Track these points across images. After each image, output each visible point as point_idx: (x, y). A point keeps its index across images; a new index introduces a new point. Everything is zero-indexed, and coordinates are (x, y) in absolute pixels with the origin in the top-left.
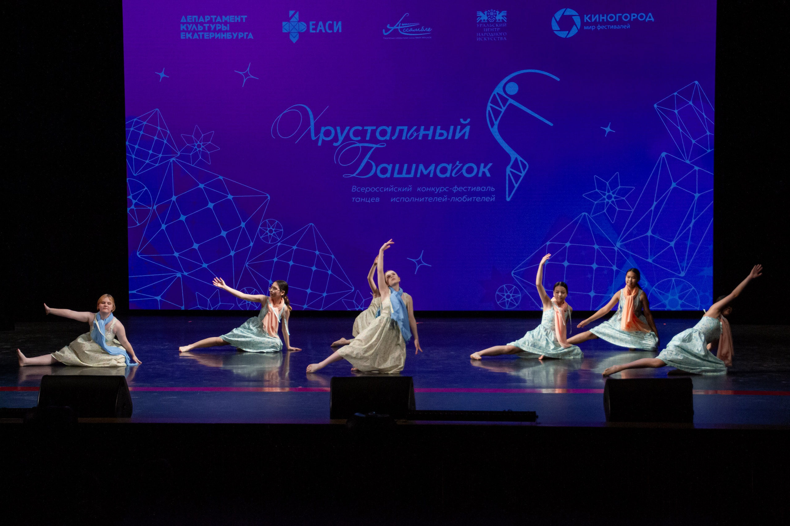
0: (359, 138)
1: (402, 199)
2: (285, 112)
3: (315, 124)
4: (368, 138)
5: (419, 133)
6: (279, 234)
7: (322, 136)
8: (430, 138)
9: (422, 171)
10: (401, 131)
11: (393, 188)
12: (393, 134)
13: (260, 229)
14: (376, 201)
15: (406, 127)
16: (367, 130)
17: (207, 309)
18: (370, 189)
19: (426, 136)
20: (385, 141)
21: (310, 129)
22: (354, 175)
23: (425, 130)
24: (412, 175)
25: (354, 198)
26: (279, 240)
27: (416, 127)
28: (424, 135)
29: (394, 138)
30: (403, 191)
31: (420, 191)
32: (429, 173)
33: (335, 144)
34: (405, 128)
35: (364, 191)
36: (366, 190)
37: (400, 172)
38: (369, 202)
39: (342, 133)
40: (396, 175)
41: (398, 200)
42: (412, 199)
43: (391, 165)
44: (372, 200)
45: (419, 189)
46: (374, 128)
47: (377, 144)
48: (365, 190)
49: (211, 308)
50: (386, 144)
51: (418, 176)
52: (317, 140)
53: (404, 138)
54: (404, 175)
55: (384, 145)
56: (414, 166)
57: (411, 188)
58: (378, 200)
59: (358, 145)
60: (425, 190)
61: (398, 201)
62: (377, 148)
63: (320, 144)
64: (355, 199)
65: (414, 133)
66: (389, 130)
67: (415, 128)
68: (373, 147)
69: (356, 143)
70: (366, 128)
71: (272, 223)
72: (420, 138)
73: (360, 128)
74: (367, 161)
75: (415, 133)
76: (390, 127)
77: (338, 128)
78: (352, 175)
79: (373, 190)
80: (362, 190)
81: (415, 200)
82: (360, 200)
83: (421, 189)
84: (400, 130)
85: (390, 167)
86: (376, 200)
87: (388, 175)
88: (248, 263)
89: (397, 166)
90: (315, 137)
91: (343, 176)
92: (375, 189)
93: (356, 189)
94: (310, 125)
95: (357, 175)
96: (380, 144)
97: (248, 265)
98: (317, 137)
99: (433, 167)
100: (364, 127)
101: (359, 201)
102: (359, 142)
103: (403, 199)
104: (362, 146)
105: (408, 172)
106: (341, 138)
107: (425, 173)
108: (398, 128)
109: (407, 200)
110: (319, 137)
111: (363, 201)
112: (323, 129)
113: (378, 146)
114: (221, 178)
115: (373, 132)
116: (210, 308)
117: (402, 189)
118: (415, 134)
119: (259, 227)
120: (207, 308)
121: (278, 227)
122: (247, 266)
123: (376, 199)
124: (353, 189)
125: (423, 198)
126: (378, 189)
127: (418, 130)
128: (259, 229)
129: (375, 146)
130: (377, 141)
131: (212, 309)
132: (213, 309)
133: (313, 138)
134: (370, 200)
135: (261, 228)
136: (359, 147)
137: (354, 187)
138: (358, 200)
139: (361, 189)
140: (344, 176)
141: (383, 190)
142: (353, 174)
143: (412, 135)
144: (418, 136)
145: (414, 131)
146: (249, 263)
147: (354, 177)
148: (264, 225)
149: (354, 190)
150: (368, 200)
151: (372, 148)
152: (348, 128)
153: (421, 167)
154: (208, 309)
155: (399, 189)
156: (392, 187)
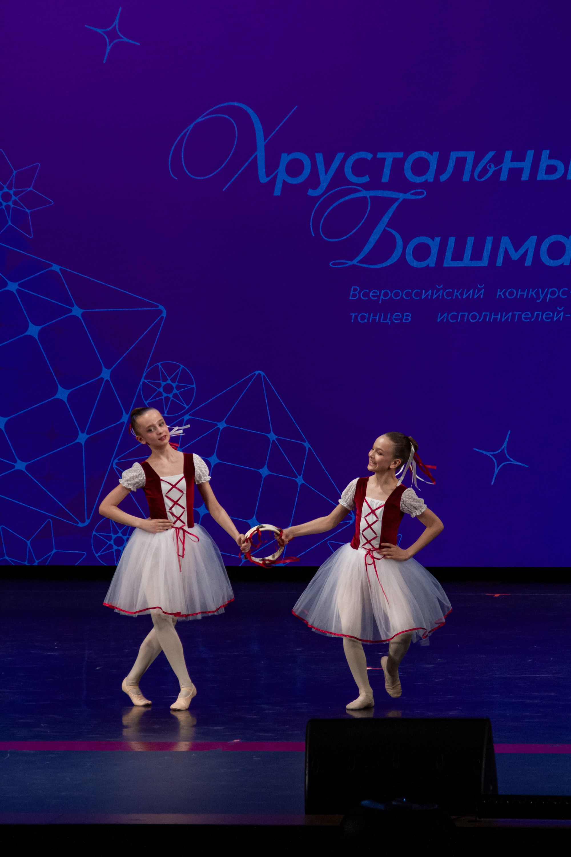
0: (366, 179)
1: (463, 316)
2: (199, 120)
3: (267, 147)
4: (385, 178)
5: (500, 166)
6: (187, 395)
7: (282, 175)
8: (525, 177)
9: (506, 252)
10: (461, 162)
11: (441, 291)
12: (441, 168)
13: (144, 382)
14: (404, 321)
15: (470, 152)
16: (383, 160)
17: (26, 563)
18: (391, 295)
19: (516, 173)
20: (425, 185)
21: (256, 157)
22: (355, 262)
23: (513, 160)
24: (484, 262)
25: (354, 315)
26: (187, 407)
27: (495, 152)
28: (511, 170)
29: (443, 178)
30: (464, 297)
31: (503, 297)
32: (524, 256)
33: (311, 193)
34: (470, 156)
35: (376, 298)
36: (382, 297)
37: (458, 255)
38: (388, 323)
39: (327, 168)
40: (448, 262)
41: (454, 317)
42: (486, 316)
43: (438, 240)
44: (396, 319)
45: (499, 293)
46: (400, 155)
47: (405, 192)
48: (379, 297)
49: (35, 562)
50: (426, 191)
51: (499, 263)
52: (273, 182)
53: (466, 178)
54: (467, 262)
55: (421, 193)
56: (489, 241)
57: (483, 291)
58: (407, 317)
59: (364, 193)
60: (515, 295)
61: (455, 321)
62: (405, 200)
63: (278, 191)
64: (356, 317)
65: (490, 166)
66: (433, 159)
67: (491, 154)
68: (398, 199)
69: (360, 191)
70: (380, 155)
71: (170, 369)
72: (504, 177)
73: (368, 156)
74: (385, 230)
75: (493, 166)
76: (436, 155)
77: (319, 157)
78: (350, 263)
79: (397, 294)
80: (373, 296)
81: (491, 317)
82: (368, 317)
83: (504, 294)
84: (458, 159)
85: (434, 244)
86: (405, 317)
87: (431, 261)
88: (116, 461)
89: (452, 241)
90: (268, 176)
91: (330, 264)
92: (402, 294)
93: (359, 293)
94: (255, 149)
95: (361, 262)
96: (412, 192)
97: (117, 464)
98: (272, 176)
99: (531, 242)
100: (376, 154)
101: (366, 321)
102: (366, 186)
103: (465, 315)
104: (370, 197)
105: (477, 255)
106: (325, 179)
107: (515, 256)
108: (454, 155)
109: (474, 317)
110: (276, 177)
111: (374, 320)
112: (285, 159)
113: (408, 196)
114: (56, 268)
115: (398, 164)
116: (31, 561)
117: (462, 294)
118: (492, 169)
119: (143, 380)
120: (25, 561)
121: (185, 378)
122: (115, 467)
123: (403, 316)
124: (352, 293)
125: (510, 314)
126: (408, 294)
127: (498, 160)
128: (141, 383)
129: (401, 196)
130: (407, 186)
131: (36, 564)
132: (38, 563)
133: (263, 179)
134: (391, 319)
135: (146, 381)
136: (365, 198)
137: (355, 290)
138: (363, 318)
139: (371, 294)
140: (333, 264)
141: (418, 294)
142: (351, 260)
143: (484, 171)
144: (498, 173)
145: (490, 161)
146: (118, 460)
147: (354, 265)
148: (154, 375)
149: (354, 295)
150: (385, 318)
151: (395, 200)
152: (340, 156)
153: (506, 242)
154: (28, 563)
155: (455, 294)
156: (439, 290)
